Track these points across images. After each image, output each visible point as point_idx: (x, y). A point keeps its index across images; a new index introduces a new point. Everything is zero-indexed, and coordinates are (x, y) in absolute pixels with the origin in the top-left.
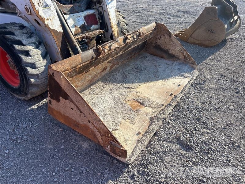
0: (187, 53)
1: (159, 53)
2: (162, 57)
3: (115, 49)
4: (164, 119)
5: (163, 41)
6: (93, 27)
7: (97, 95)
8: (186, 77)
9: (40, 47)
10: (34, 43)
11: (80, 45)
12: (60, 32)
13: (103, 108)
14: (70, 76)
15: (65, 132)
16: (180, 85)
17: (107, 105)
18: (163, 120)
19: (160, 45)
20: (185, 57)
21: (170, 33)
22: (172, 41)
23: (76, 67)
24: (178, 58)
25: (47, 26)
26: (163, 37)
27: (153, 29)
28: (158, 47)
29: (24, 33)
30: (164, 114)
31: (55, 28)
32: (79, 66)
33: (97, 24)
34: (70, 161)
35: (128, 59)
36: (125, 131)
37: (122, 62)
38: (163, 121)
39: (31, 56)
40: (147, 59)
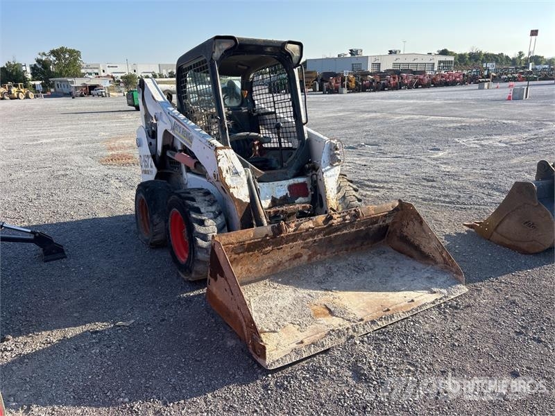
0: (447, 254)
1: (407, 248)
2: (411, 257)
3: (307, 230)
4: (352, 337)
5: (410, 230)
6: (300, 199)
7: (274, 288)
8: (435, 292)
9: (219, 218)
10: (214, 212)
11: (268, 220)
12: (246, 202)
13: (273, 305)
14: (234, 251)
15: (217, 324)
16: (413, 301)
17: (280, 303)
18: (350, 339)
19: (406, 236)
20: (444, 259)
21: (421, 218)
22: (424, 231)
23: (244, 242)
24: (434, 260)
25: (232, 195)
26: (411, 223)
27: (392, 209)
28: (404, 239)
29: (205, 200)
30: (354, 331)
31: (241, 198)
32: (249, 242)
33: (307, 196)
34: (207, 354)
35: (347, 250)
36: (284, 336)
37: (334, 253)
38: (348, 339)
39: (205, 226)
40: (384, 256)
